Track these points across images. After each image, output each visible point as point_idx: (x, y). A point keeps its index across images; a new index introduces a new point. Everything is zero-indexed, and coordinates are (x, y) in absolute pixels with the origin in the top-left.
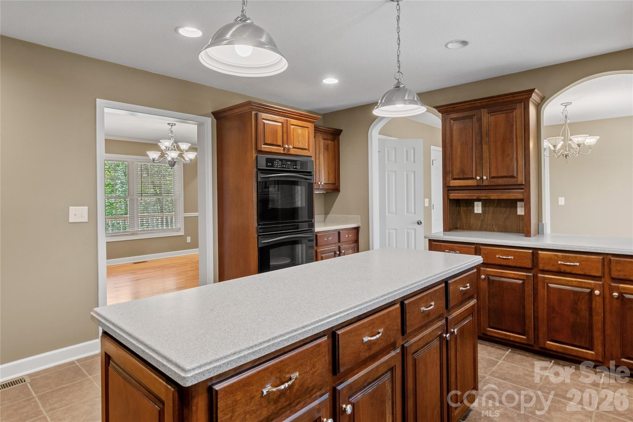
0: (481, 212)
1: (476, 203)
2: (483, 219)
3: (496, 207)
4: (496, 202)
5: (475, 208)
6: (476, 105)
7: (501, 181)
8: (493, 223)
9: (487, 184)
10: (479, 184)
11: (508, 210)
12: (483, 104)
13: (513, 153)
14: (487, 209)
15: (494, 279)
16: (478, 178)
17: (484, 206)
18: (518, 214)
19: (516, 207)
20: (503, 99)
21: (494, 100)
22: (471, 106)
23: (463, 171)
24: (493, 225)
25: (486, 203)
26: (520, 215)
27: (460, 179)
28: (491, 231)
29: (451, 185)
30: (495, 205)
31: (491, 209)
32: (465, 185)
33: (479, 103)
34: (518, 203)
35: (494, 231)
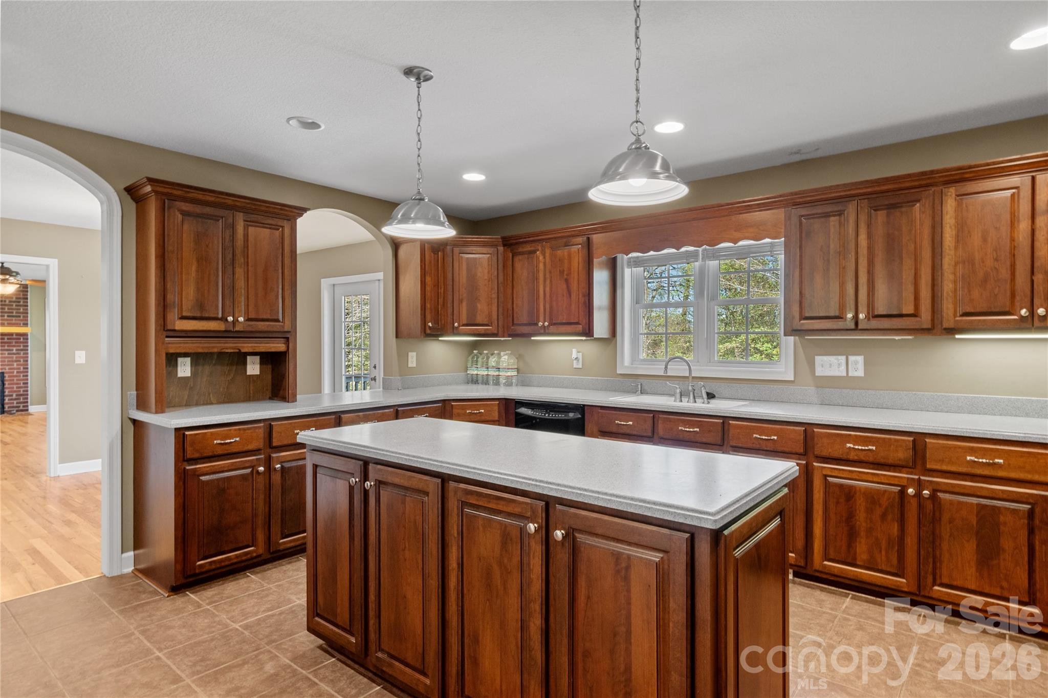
0: (189, 375)
1: (180, 360)
2: (192, 385)
3: (215, 365)
4: (215, 357)
5: (179, 368)
6: (227, 201)
7: (261, 326)
8: (210, 391)
9: (242, 330)
10: (229, 329)
11: (234, 368)
12: (238, 204)
13: (278, 287)
14: (200, 368)
15: (289, 465)
16: (230, 319)
17: (194, 364)
18: (248, 374)
19: (245, 364)
20: (267, 207)
21: (255, 205)
22: (218, 200)
23: (201, 305)
24: (209, 394)
25: (197, 359)
26: (250, 376)
27: (194, 318)
28: (207, 404)
29: (177, 328)
30: (214, 362)
31: (207, 369)
32: (205, 329)
33: (233, 200)
34: (248, 357)
35: (212, 404)
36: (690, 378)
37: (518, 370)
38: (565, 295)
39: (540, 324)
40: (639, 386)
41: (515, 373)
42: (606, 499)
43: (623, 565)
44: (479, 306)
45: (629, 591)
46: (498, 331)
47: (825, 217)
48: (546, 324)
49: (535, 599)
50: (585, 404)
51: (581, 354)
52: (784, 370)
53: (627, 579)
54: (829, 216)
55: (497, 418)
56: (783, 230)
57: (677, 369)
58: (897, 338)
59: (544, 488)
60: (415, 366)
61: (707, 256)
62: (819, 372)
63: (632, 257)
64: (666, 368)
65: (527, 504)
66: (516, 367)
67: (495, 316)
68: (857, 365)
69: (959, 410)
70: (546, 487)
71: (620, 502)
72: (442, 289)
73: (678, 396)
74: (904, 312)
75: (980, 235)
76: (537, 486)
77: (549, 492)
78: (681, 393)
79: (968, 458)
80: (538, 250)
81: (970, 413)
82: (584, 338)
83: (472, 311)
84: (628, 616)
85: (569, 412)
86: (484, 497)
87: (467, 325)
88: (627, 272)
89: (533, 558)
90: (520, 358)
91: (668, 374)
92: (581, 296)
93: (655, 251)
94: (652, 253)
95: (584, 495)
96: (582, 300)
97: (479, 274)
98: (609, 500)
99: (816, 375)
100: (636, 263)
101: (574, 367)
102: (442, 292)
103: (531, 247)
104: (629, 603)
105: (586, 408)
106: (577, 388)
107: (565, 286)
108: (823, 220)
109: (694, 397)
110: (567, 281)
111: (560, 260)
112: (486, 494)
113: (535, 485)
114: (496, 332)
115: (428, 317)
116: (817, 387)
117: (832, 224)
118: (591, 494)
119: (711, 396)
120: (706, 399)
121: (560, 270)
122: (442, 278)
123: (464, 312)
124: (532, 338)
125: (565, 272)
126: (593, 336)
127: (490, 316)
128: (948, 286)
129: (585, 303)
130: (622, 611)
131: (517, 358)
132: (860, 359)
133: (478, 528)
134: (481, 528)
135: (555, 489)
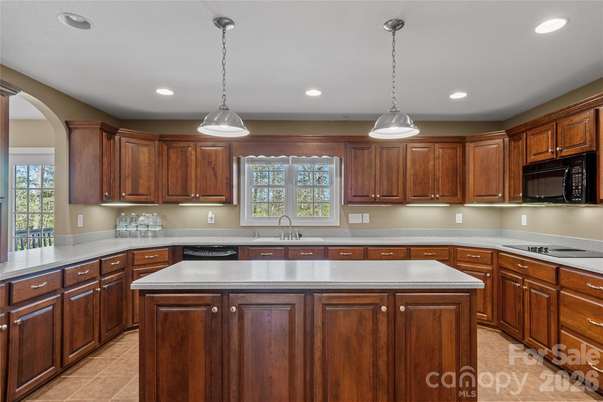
36: (290, 227)
37: (162, 226)
38: (212, 177)
39: (193, 195)
40: (257, 233)
41: (160, 229)
42: (430, 285)
43: (438, 315)
44: (141, 181)
45: (441, 326)
46: (155, 200)
47: (362, 149)
48: (198, 195)
49: (383, 347)
50: (238, 245)
51: (214, 214)
52: (335, 221)
53: (440, 321)
54: (364, 150)
55: (167, 260)
56: (343, 153)
57: (285, 222)
58: (384, 206)
59: (390, 286)
60: (82, 226)
61: (294, 161)
62: (351, 222)
63: (249, 158)
64: (280, 222)
65: (376, 296)
66: (161, 224)
67: (152, 189)
68: (366, 218)
69: (404, 235)
70: (392, 285)
71: (438, 285)
72: (113, 168)
73: (283, 237)
74: (394, 195)
75: (419, 164)
76: (385, 285)
77: (394, 287)
78: (284, 235)
79: (425, 254)
80: (190, 147)
81: (407, 236)
82: (222, 205)
83: (135, 185)
84: (441, 339)
85: (227, 251)
86: (344, 298)
87: (131, 195)
88: (246, 165)
89: (381, 325)
90: (163, 217)
91: (281, 225)
92: (224, 179)
93: (274, 156)
94: (272, 157)
95: (417, 285)
96: (225, 181)
97: (141, 159)
98: (431, 285)
99: (350, 223)
100: (252, 161)
101: (209, 223)
102: (113, 169)
103: (184, 144)
104: (441, 333)
105: (239, 247)
106: (211, 236)
107: (212, 172)
108: (362, 151)
109: (292, 237)
110: (213, 168)
111: (208, 155)
112: (346, 296)
113: (384, 285)
114: (153, 200)
115: (105, 188)
116: (350, 229)
117: (365, 153)
118: (420, 284)
119: (300, 236)
120: (298, 238)
121: (208, 162)
122: (113, 159)
123: (128, 185)
124: (180, 205)
125: (212, 163)
126: (233, 204)
127: (149, 188)
128: (408, 185)
129: (227, 183)
130: (437, 337)
131: (161, 218)
132: (368, 215)
133: (340, 317)
134: (342, 317)
135: (398, 285)
